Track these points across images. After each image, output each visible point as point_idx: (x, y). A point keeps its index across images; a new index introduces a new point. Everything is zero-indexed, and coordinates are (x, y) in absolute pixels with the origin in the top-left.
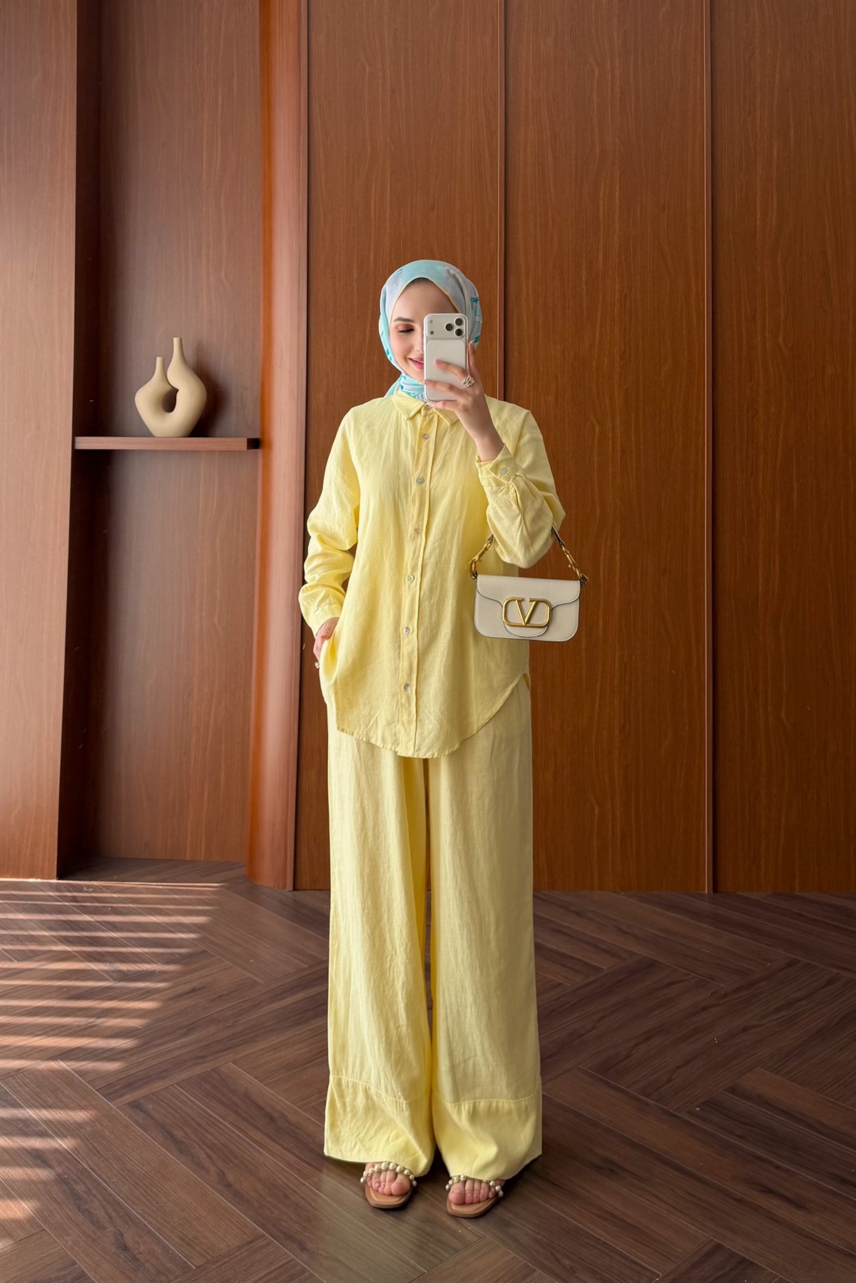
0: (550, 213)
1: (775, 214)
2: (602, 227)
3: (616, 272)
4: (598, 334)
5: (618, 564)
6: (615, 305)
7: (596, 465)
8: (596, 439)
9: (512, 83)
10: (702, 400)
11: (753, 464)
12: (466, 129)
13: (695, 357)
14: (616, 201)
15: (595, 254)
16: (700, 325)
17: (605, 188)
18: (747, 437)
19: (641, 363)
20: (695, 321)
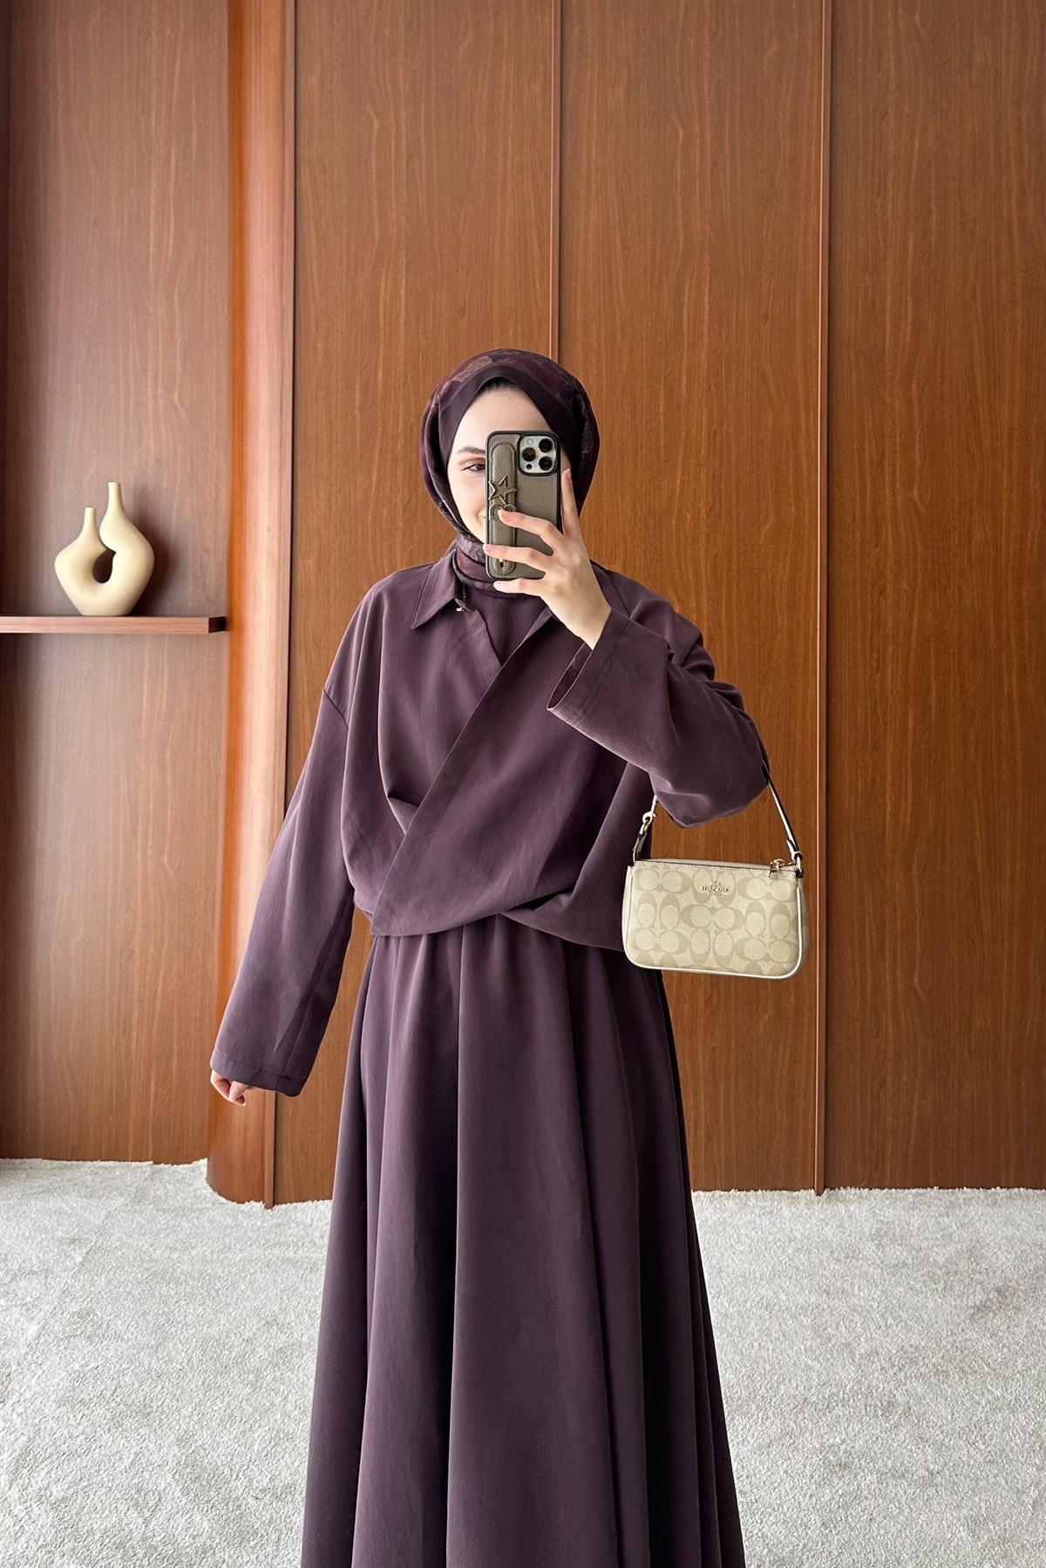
0: (618, 321)
1: (909, 328)
2: (686, 341)
3: (704, 401)
4: (678, 482)
6: (701, 444)
9: (569, 147)
10: (813, 571)
11: (879, 655)
12: (508, 208)
13: (804, 514)
14: (704, 308)
15: (676, 377)
16: (812, 472)
17: (690, 289)
18: (872, 621)
19: (734, 521)
20: (805, 468)
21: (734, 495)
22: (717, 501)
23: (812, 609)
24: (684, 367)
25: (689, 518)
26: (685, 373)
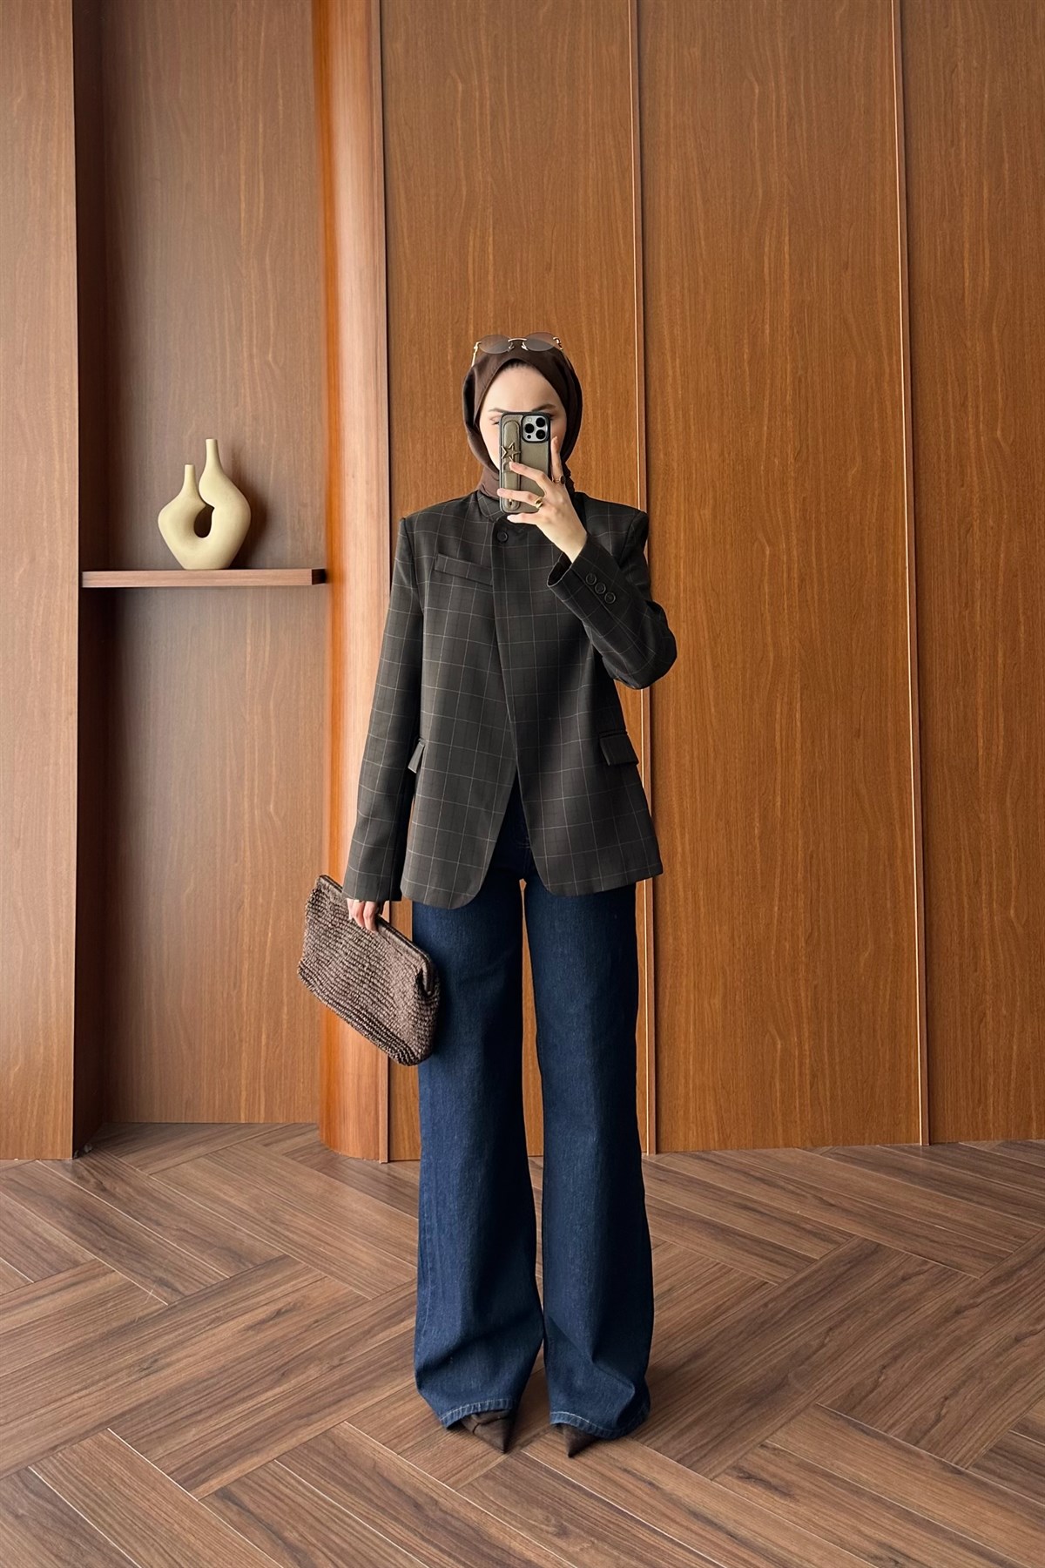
0: (701, 273)
1: (988, 273)
2: (768, 290)
3: (788, 349)
4: (765, 428)
5: (799, 724)
6: (786, 391)
7: (767, 597)
8: (767, 564)
9: (647, 105)
10: (901, 511)
11: (967, 593)
12: (591, 164)
13: (890, 457)
14: (784, 257)
15: (760, 326)
16: (896, 416)
17: (770, 240)
18: (960, 557)
19: (822, 465)
20: (889, 412)
21: (821, 440)
22: (804, 446)
23: (900, 547)
24: (767, 316)
25: (777, 461)
26: (768, 322)
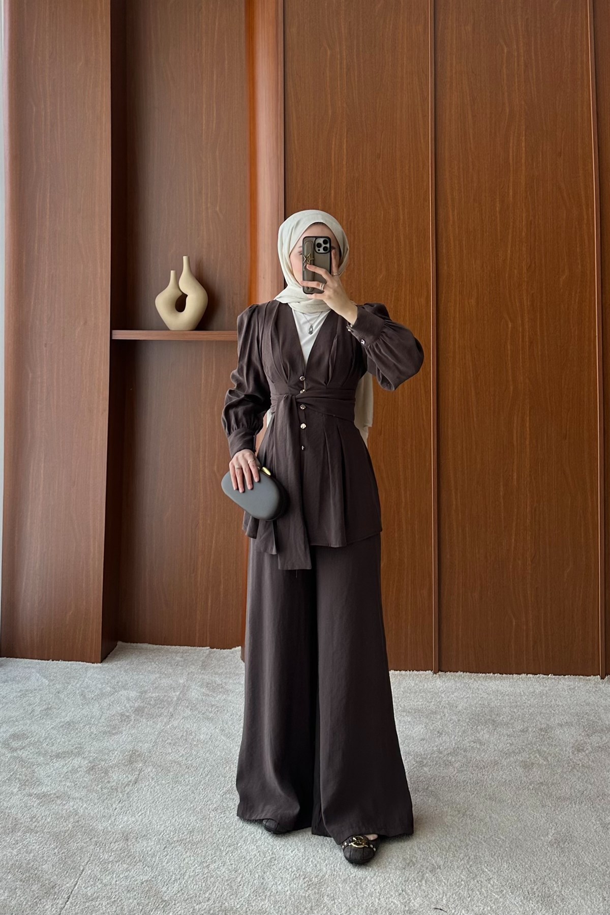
0: (470, 159)
2: (512, 169)
5: (528, 429)
6: (522, 229)
7: (509, 352)
8: (509, 333)
9: (440, 60)
10: (593, 302)
12: (404, 96)
13: (587, 269)
14: (522, 149)
15: (506, 190)
17: (513, 139)
19: (544, 274)
21: (543, 259)
22: (533, 262)
23: (593, 324)
24: (511, 184)
25: (516, 271)
26: (511, 188)
